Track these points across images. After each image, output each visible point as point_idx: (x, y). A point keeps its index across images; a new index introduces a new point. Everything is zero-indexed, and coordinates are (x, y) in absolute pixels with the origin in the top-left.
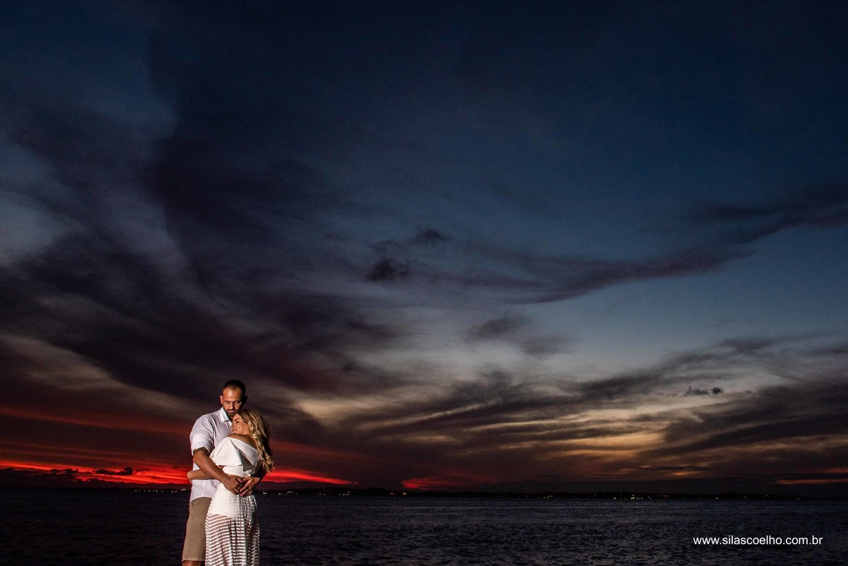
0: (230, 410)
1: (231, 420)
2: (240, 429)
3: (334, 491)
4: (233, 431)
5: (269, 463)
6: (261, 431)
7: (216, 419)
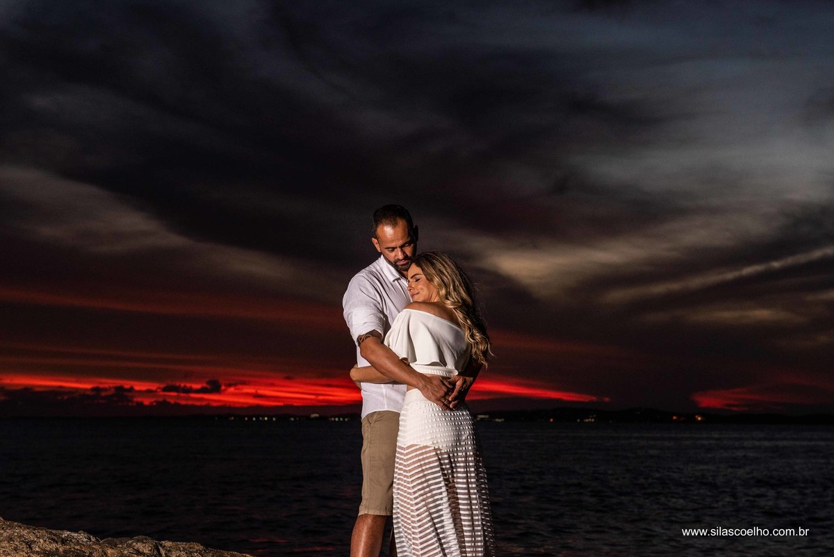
0: (399, 260)
1: (405, 277)
2: (423, 292)
3: (565, 414)
4: (412, 296)
5: (482, 347)
6: (459, 294)
7: (379, 277)
